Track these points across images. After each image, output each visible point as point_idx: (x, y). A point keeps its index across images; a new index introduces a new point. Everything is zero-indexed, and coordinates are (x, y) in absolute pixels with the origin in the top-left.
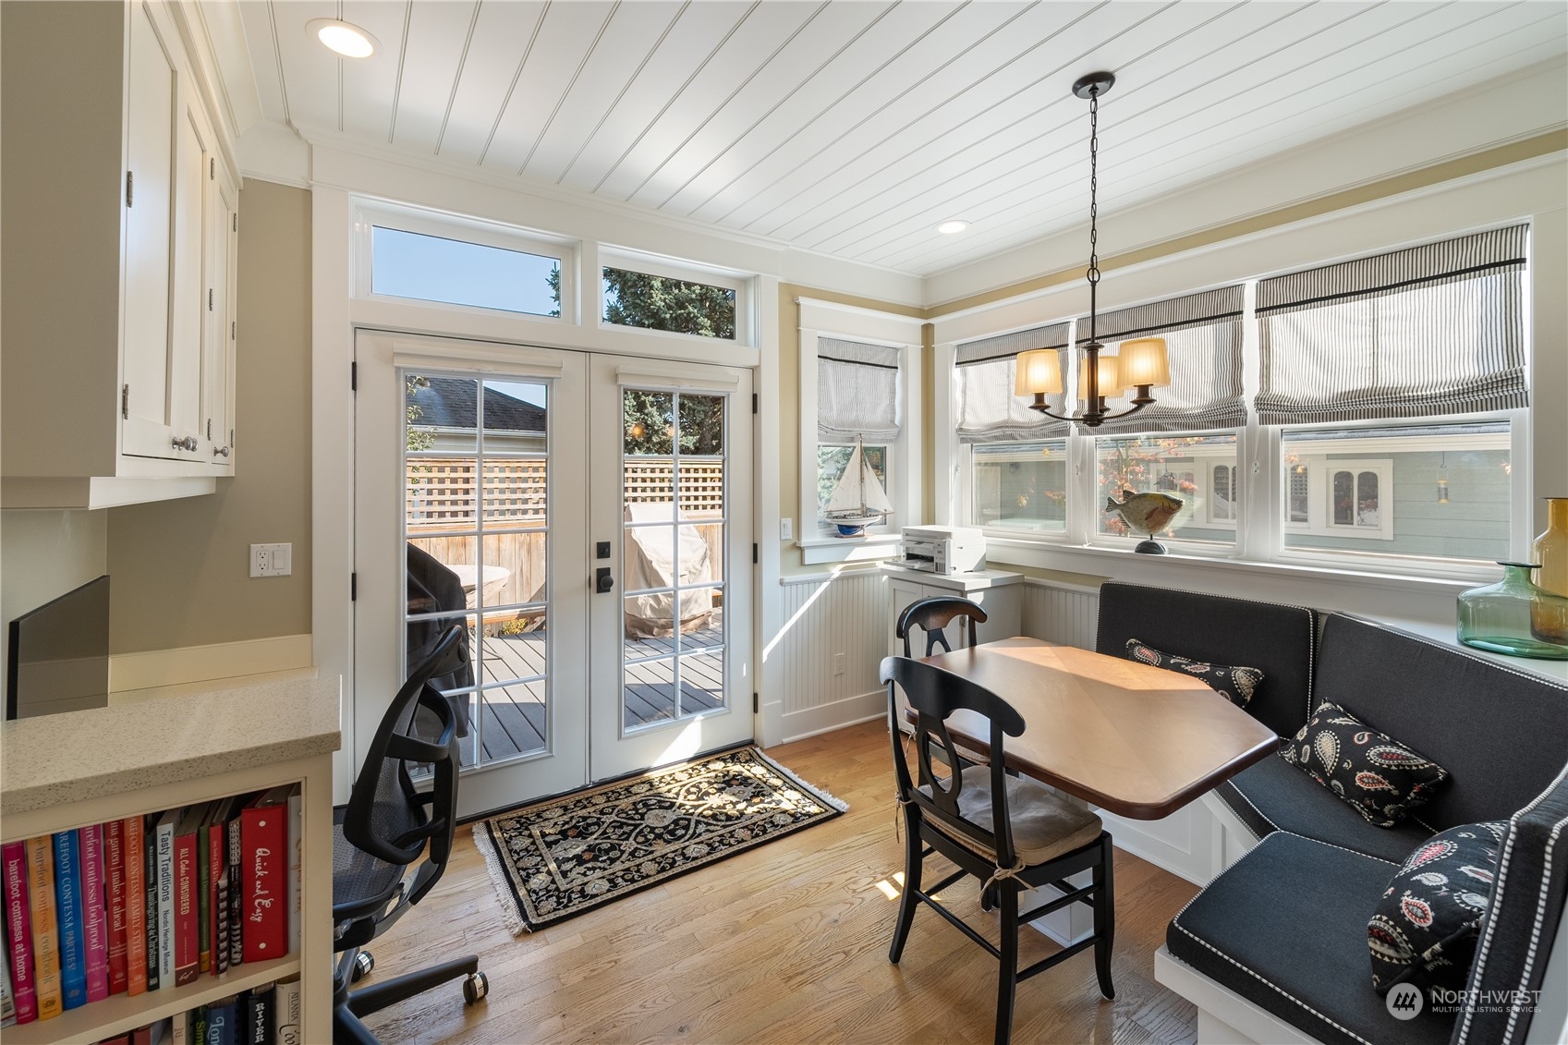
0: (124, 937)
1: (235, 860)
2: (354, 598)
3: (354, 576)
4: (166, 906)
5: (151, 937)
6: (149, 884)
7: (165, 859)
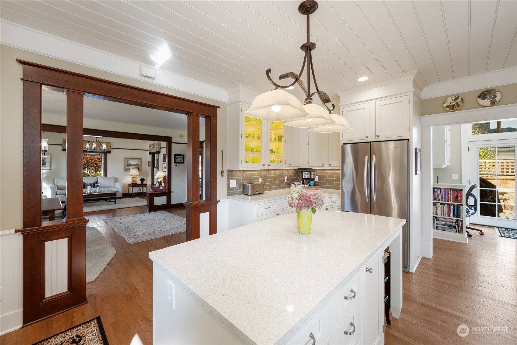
0: (449, 198)
1: (457, 194)
2: (469, 184)
3: (469, 180)
4: (452, 196)
5: (450, 198)
6: (450, 194)
7: (451, 193)
